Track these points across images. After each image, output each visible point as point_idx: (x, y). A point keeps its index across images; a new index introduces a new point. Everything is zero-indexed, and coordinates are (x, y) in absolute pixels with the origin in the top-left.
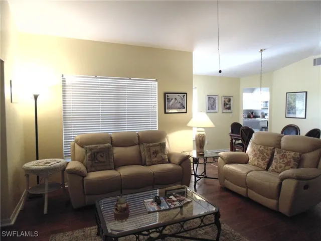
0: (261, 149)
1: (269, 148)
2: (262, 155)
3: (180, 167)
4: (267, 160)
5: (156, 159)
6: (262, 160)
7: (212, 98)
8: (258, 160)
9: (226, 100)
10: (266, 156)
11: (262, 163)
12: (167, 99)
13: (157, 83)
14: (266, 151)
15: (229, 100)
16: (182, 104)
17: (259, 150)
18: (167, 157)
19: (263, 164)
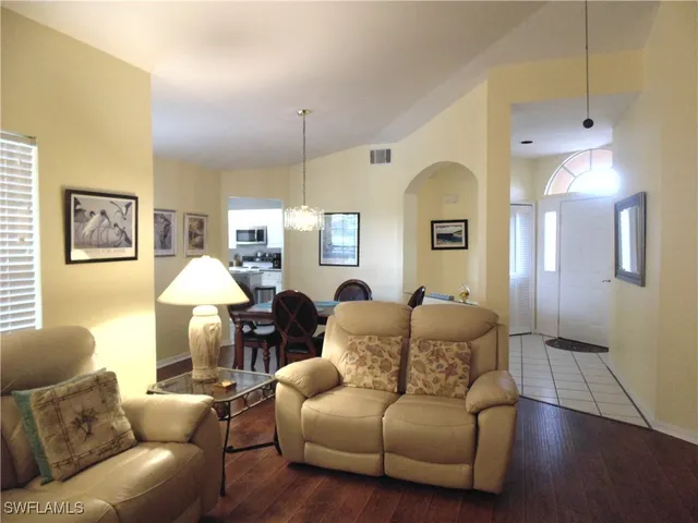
0: (371, 344)
1: (393, 339)
2: (380, 359)
3: (194, 450)
4: (395, 368)
5: (88, 447)
6: (382, 372)
7: (162, 216)
8: (372, 373)
9: (195, 224)
10: (391, 360)
11: (383, 378)
12: (76, 211)
13: (35, 149)
14: (388, 348)
15: (201, 225)
16: (123, 232)
17: (369, 348)
18: (129, 425)
19: (387, 380)
